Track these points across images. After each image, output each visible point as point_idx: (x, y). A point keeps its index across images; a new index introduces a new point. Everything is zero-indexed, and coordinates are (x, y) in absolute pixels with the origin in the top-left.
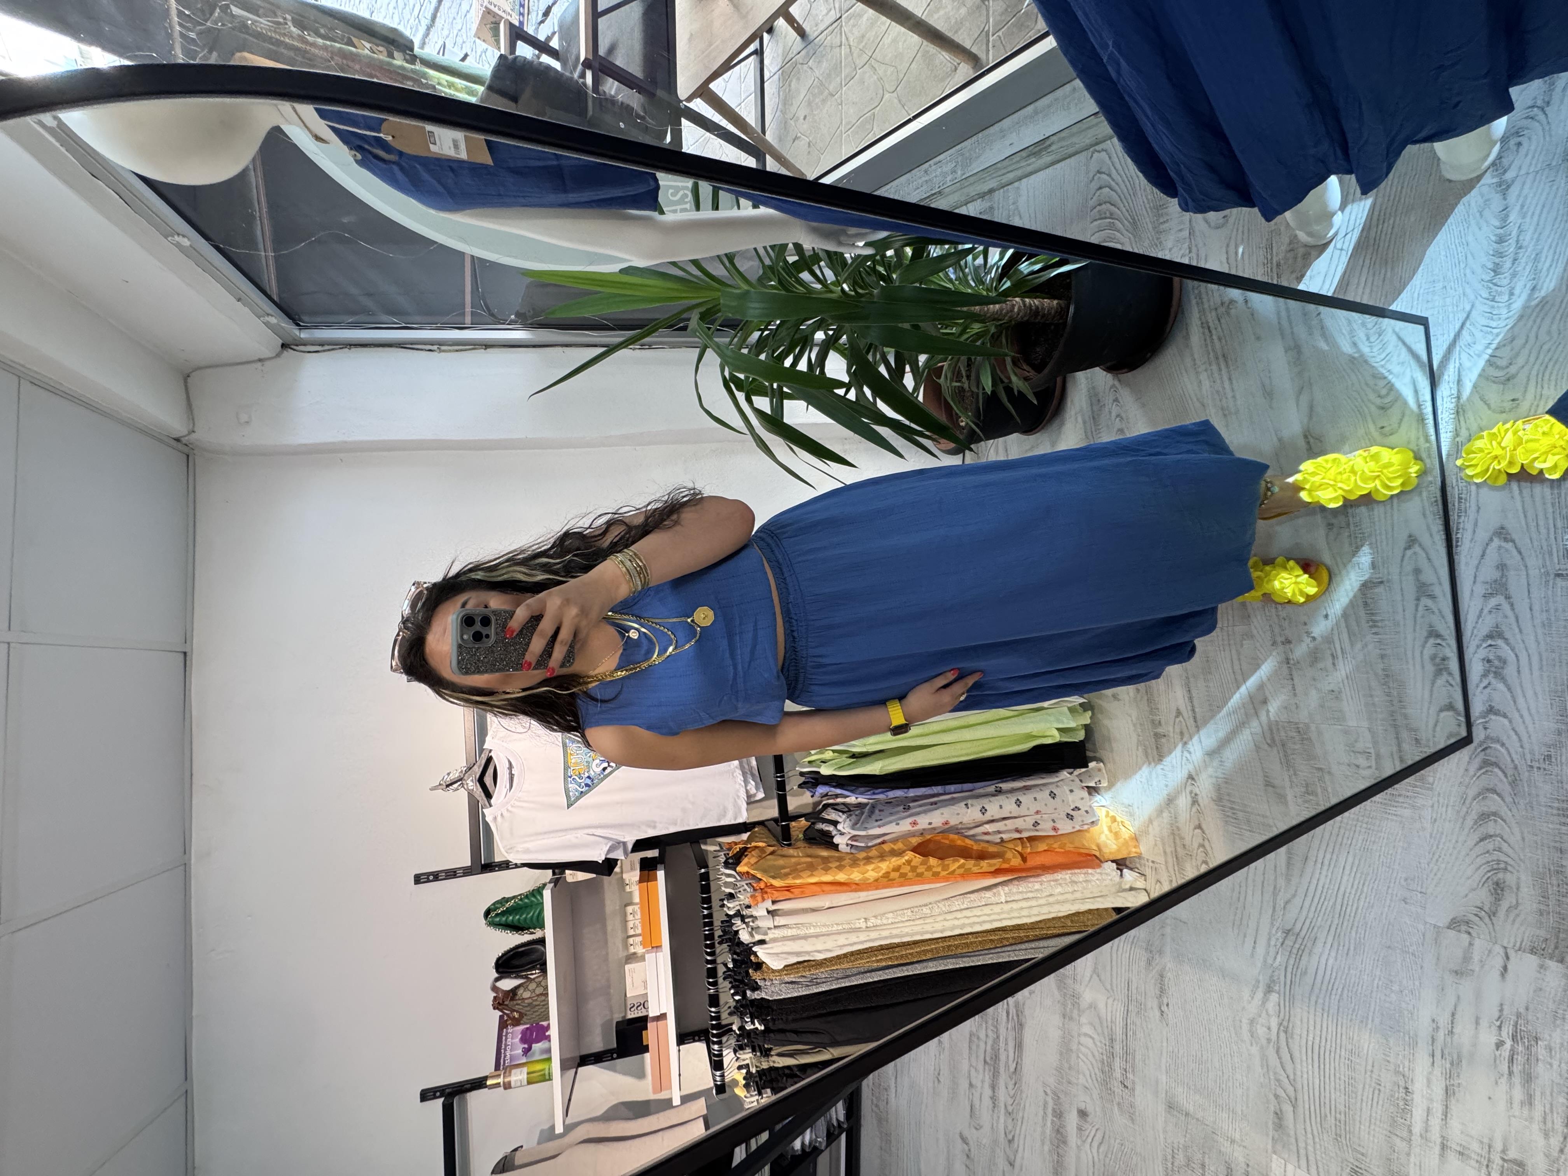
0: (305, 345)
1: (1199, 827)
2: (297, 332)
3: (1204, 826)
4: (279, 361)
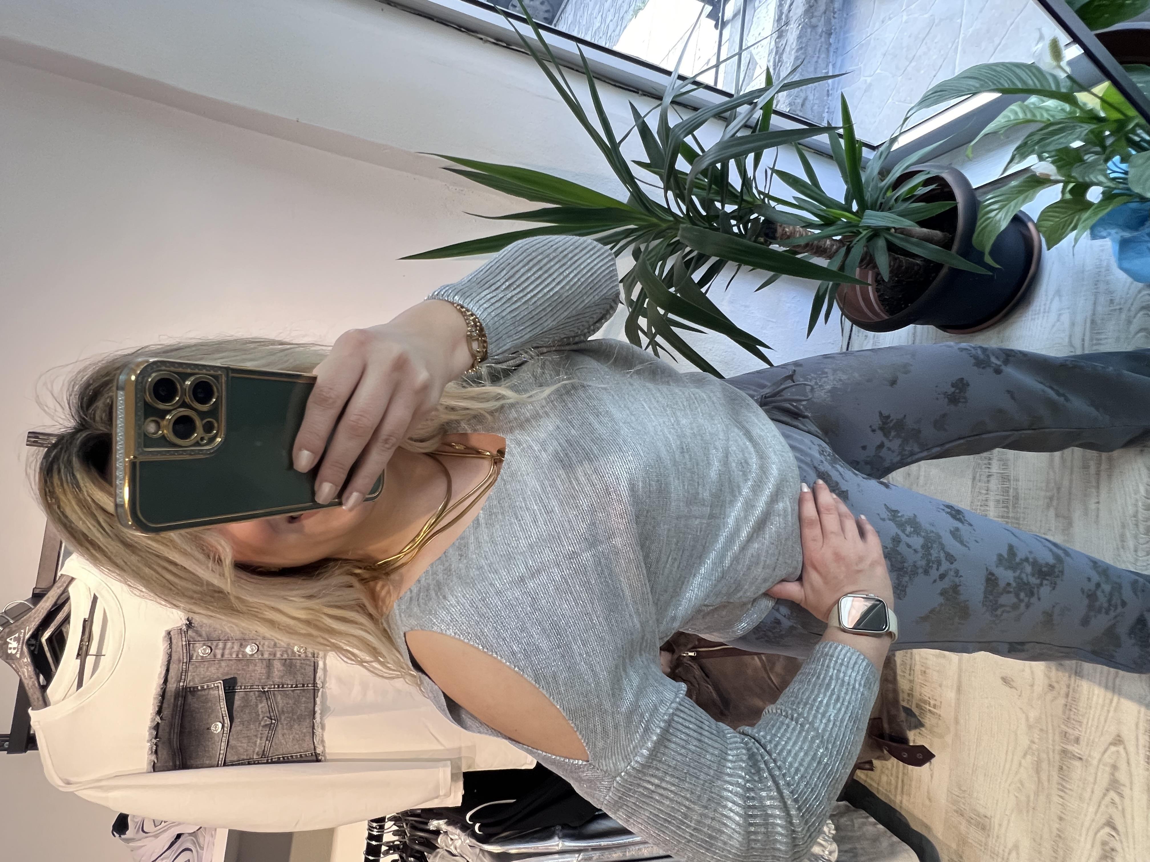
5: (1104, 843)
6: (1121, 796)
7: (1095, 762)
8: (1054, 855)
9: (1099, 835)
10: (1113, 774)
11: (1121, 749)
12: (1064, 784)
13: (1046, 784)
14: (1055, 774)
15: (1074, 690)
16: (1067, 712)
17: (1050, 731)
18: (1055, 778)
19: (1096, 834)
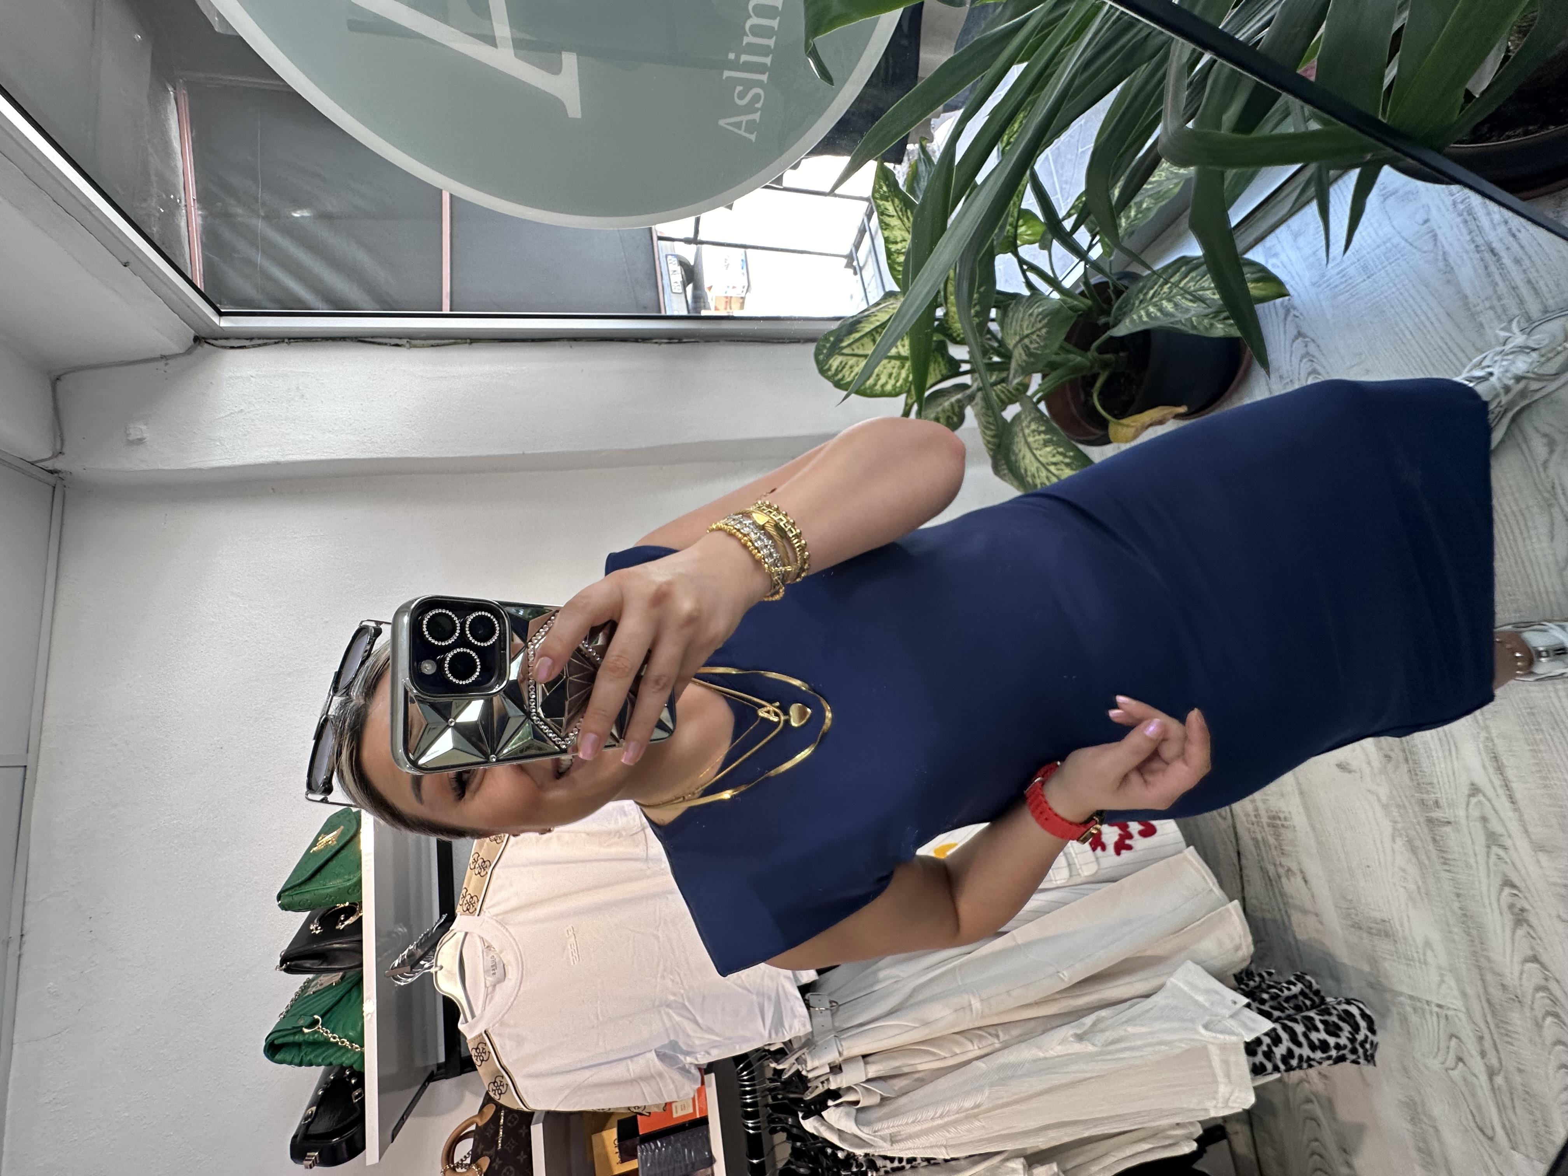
0: (227, 339)
1: (1535, 959)
2: (216, 319)
3: (1544, 958)
4: (189, 358)
5: (1511, 906)
6: (1505, 848)
7: (1463, 822)
8: (1469, 938)
9: (1502, 901)
10: (1485, 827)
11: (1481, 798)
12: (1444, 855)
13: (1427, 862)
14: (1431, 847)
15: (1410, 752)
16: (1414, 778)
17: (1407, 804)
18: (1434, 853)
19: (1499, 900)
